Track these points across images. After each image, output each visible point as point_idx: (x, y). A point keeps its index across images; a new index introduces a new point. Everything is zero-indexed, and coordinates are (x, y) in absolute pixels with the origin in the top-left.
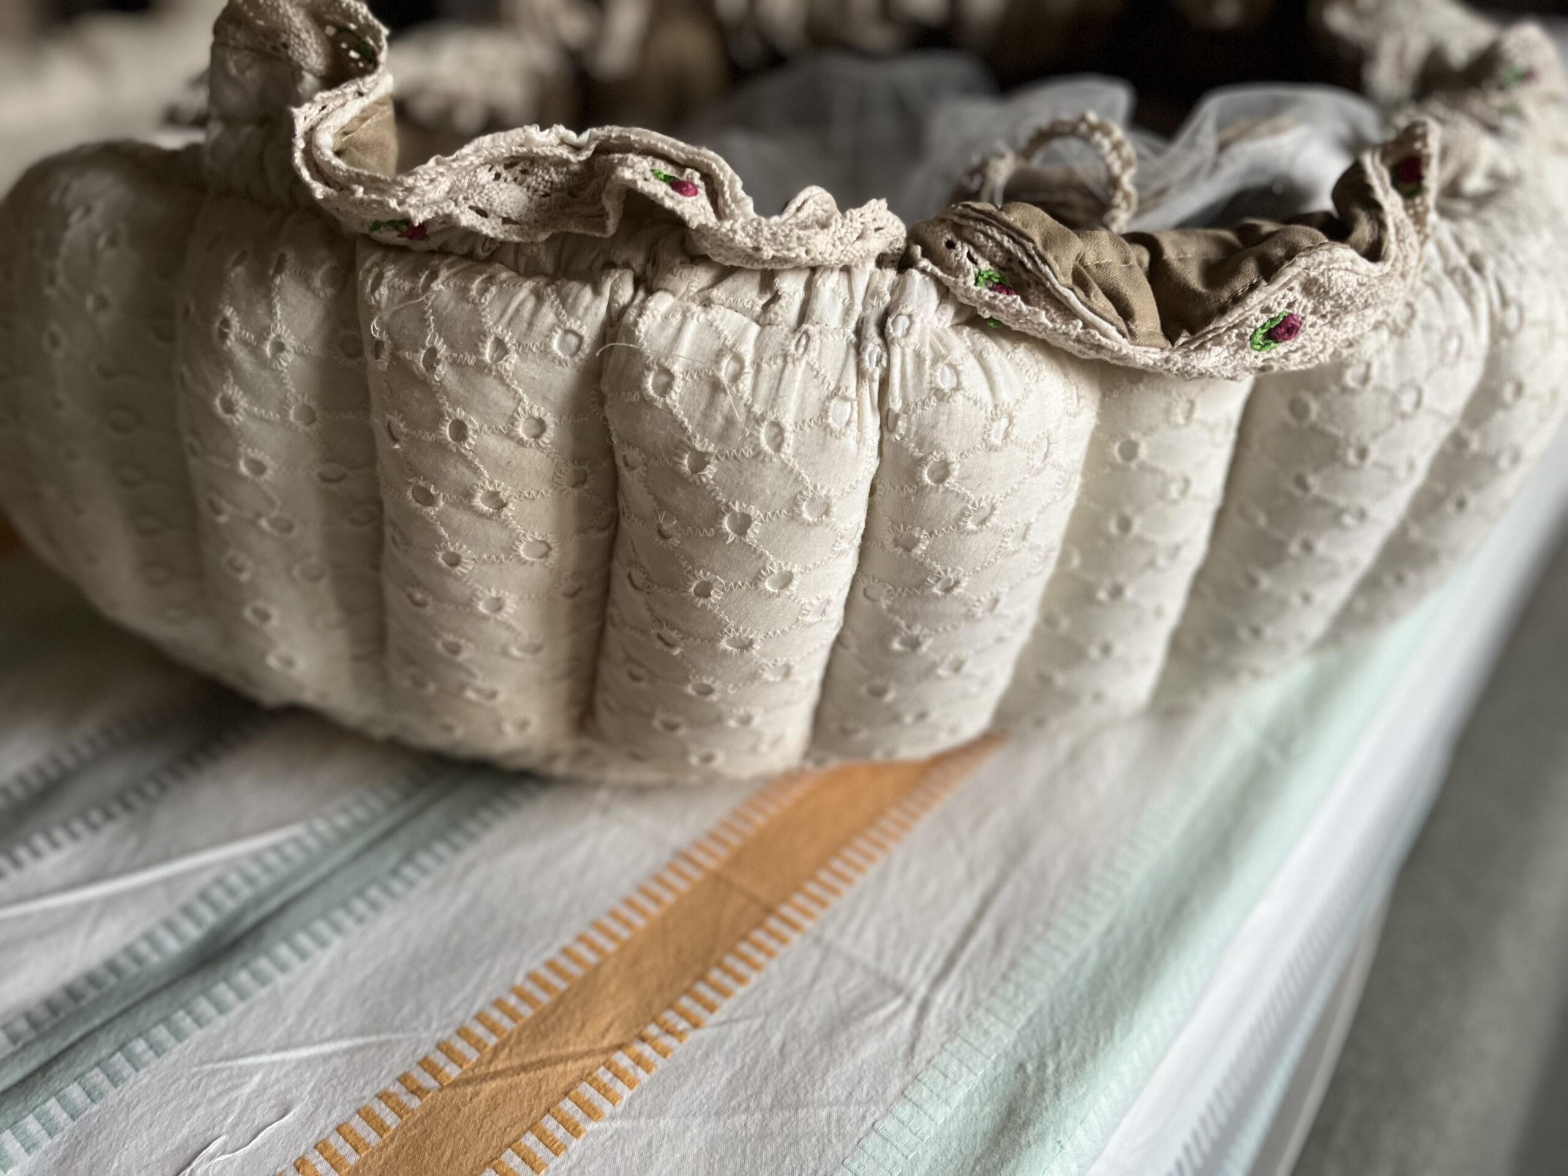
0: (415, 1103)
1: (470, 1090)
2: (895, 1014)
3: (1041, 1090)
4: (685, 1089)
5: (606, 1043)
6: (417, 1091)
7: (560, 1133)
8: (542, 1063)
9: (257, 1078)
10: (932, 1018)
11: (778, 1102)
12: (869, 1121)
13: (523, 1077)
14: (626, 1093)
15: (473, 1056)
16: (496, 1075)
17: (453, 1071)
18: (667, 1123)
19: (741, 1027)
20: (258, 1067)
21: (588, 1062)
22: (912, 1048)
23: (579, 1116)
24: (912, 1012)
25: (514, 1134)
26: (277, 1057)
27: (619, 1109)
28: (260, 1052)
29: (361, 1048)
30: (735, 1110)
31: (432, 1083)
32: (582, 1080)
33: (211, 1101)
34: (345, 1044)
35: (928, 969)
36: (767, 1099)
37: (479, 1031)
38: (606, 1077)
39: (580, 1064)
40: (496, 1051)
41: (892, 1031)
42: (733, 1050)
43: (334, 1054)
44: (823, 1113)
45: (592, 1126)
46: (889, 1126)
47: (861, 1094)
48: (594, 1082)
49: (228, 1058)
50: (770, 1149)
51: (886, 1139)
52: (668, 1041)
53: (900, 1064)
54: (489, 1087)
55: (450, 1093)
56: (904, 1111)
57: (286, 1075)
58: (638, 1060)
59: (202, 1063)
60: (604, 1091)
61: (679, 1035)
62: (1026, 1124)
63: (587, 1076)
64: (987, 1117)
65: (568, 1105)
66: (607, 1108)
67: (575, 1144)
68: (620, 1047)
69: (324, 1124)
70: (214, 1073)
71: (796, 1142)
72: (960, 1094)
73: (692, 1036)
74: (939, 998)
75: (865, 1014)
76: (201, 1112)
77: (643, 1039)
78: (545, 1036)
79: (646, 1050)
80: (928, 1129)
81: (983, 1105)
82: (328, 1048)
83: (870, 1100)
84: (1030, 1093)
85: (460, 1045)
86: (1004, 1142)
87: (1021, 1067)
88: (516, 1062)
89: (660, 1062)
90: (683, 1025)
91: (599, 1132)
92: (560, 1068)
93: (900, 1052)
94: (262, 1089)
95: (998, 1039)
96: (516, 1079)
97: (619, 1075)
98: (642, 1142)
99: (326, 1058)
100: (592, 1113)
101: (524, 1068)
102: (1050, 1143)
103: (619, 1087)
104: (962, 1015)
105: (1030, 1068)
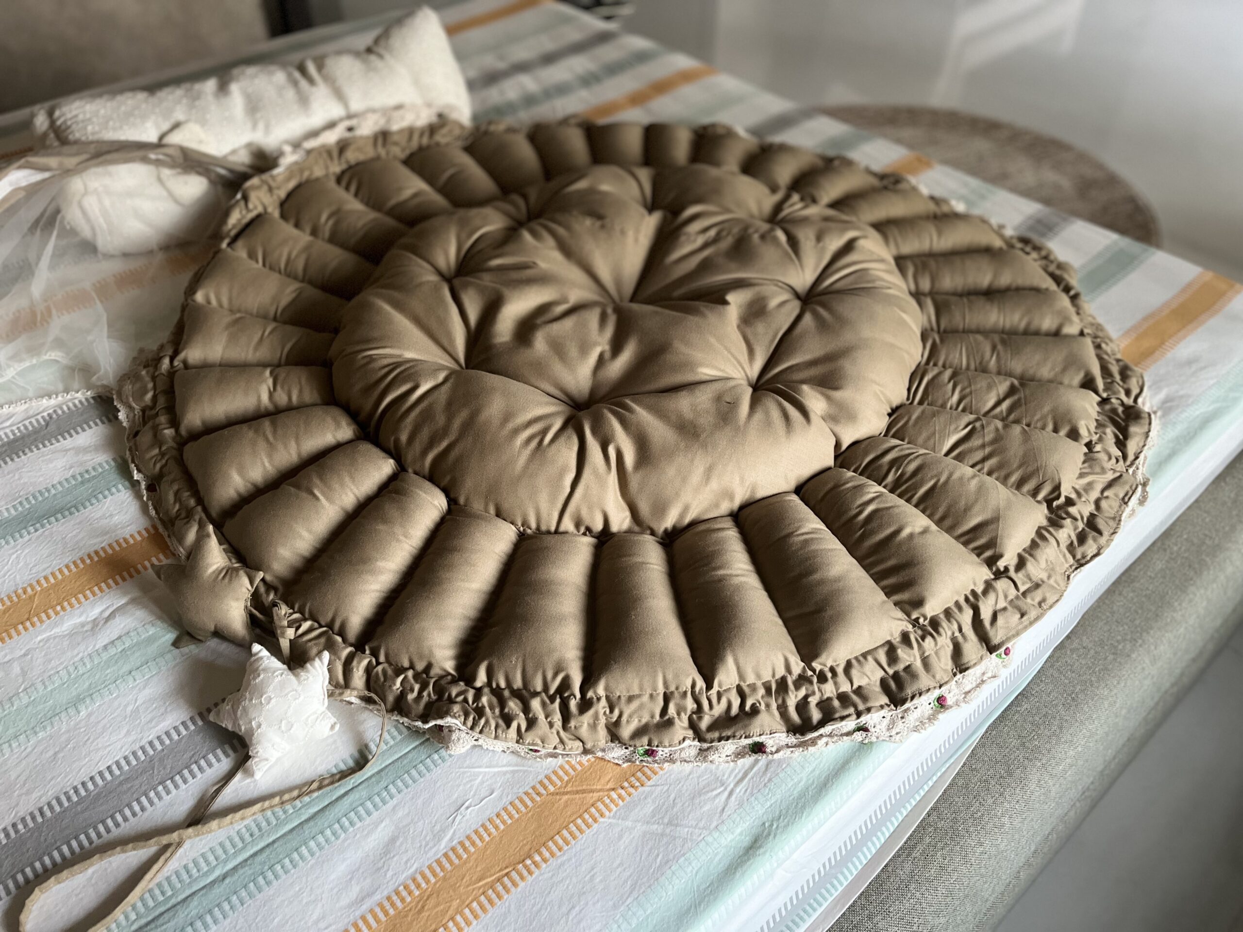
0: (538, 799)
1: (558, 797)
2: (719, 794)
3: (769, 834)
4: (636, 810)
5: (608, 787)
6: (538, 794)
7: (590, 820)
8: (584, 791)
9: (480, 778)
10: (733, 798)
11: (670, 823)
12: (702, 836)
13: (577, 796)
14: (615, 809)
15: (559, 783)
16: (567, 793)
17: (551, 789)
18: (629, 823)
19: (659, 788)
20: (480, 773)
21: (601, 793)
22: (724, 809)
23: (597, 815)
24: (726, 794)
25: (574, 817)
26: (487, 770)
27: (612, 814)
28: (480, 767)
29: (517, 771)
30: (654, 823)
31: (544, 792)
32: (599, 800)
33: (465, 785)
34: (511, 768)
35: (736, 776)
36: (666, 821)
37: (561, 773)
38: (608, 801)
39: (598, 794)
40: (568, 782)
41: (717, 801)
42: (655, 798)
43: (507, 772)
44: (686, 830)
45: (601, 820)
46: (710, 839)
47: (701, 825)
48: (603, 803)
49: (469, 768)
50: (665, 840)
51: (707, 844)
52: (631, 790)
53: (718, 815)
54: (565, 797)
55: (550, 797)
56: (716, 834)
57: (491, 778)
58: (620, 796)
59: (460, 768)
60: (606, 806)
61: (636, 788)
62: (760, 847)
63: (600, 799)
64: (747, 840)
65: (593, 810)
66: (607, 813)
67: (595, 826)
68: (613, 789)
69: (505, 801)
70: (464, 773)
71: (675, 839)
72: (738, 830)
73: (641, 789)
74: (738, 790)
75: (708, 792)
76: (461, 788)
77: (622, 788)
78: (586, 779)
79: (623, 792)
80: (724, 842)
81: (746, 836)
82: (504, 769)
83: (704, 828)
84: (765, 834)
85: (554, 778)
86: (751, 852)
87: (764, 824)
88: (575, 789)
89: (628, 798)
90: (637, 784)
91: (604, 823)
92: (591, 794)
93: (719, 810)
94: (482, 782)
95: (758, 811)
96: (574, 796)
97: (612, 801)
98: (620, 828)
99: (505, 773)
100: (602, 815)
101: (577, 792)
102: (767, 855)
103: (612, 806)
104: (745, 799)
105: (767, 825)
